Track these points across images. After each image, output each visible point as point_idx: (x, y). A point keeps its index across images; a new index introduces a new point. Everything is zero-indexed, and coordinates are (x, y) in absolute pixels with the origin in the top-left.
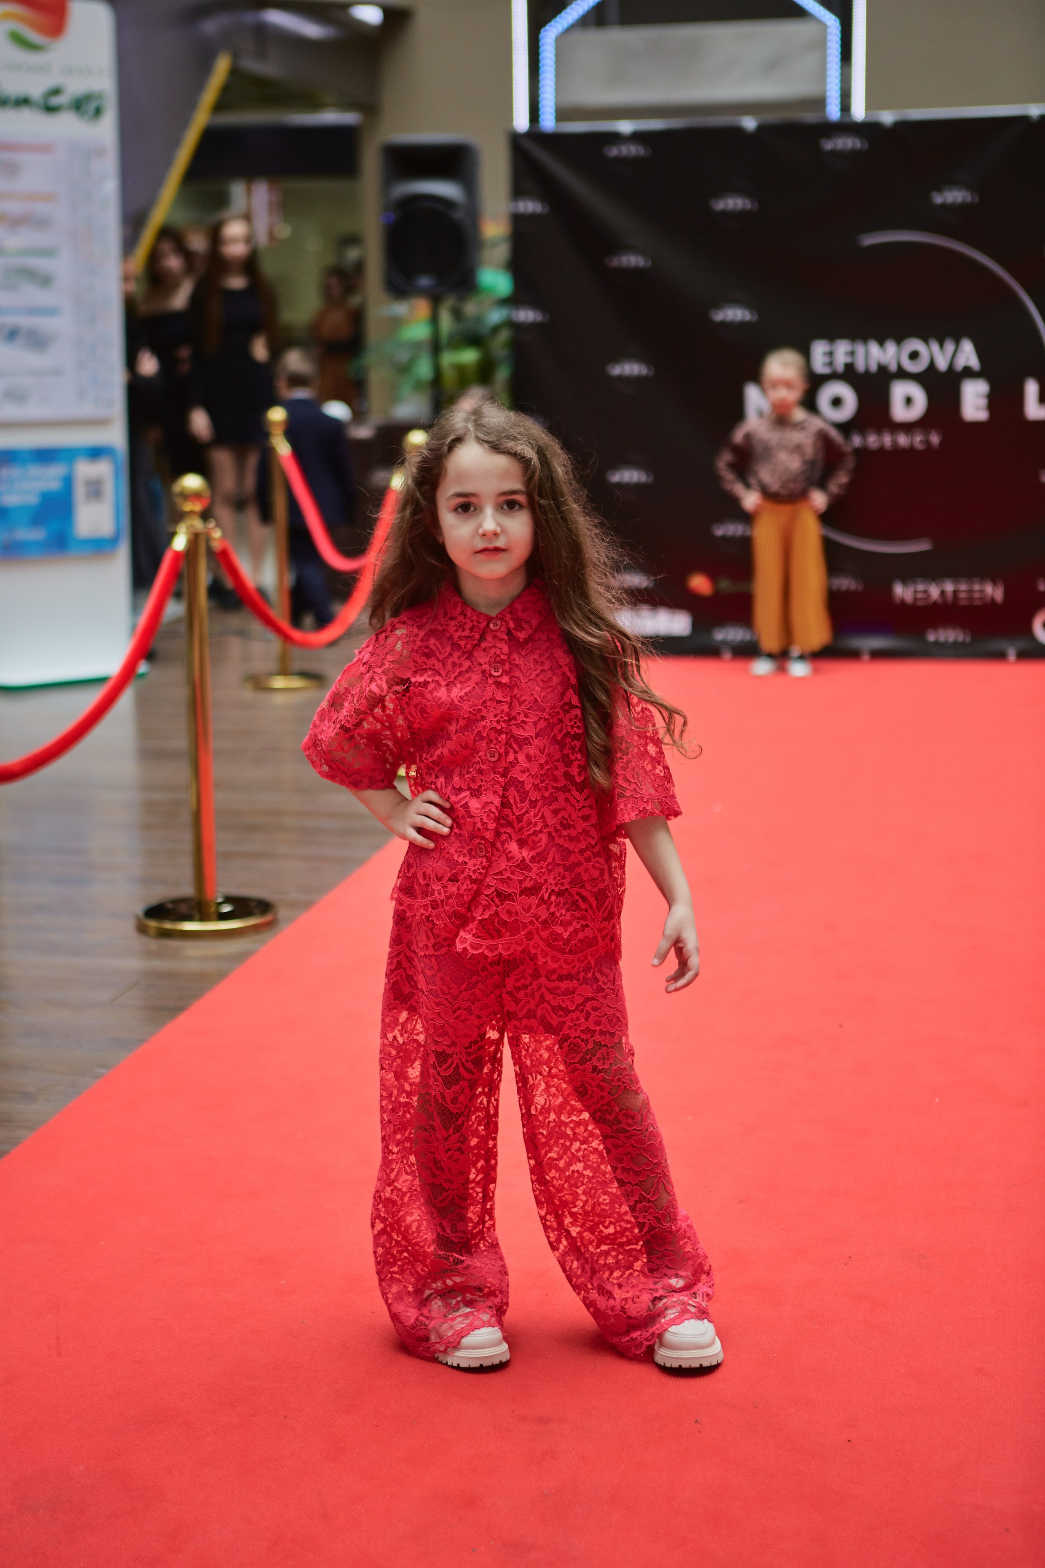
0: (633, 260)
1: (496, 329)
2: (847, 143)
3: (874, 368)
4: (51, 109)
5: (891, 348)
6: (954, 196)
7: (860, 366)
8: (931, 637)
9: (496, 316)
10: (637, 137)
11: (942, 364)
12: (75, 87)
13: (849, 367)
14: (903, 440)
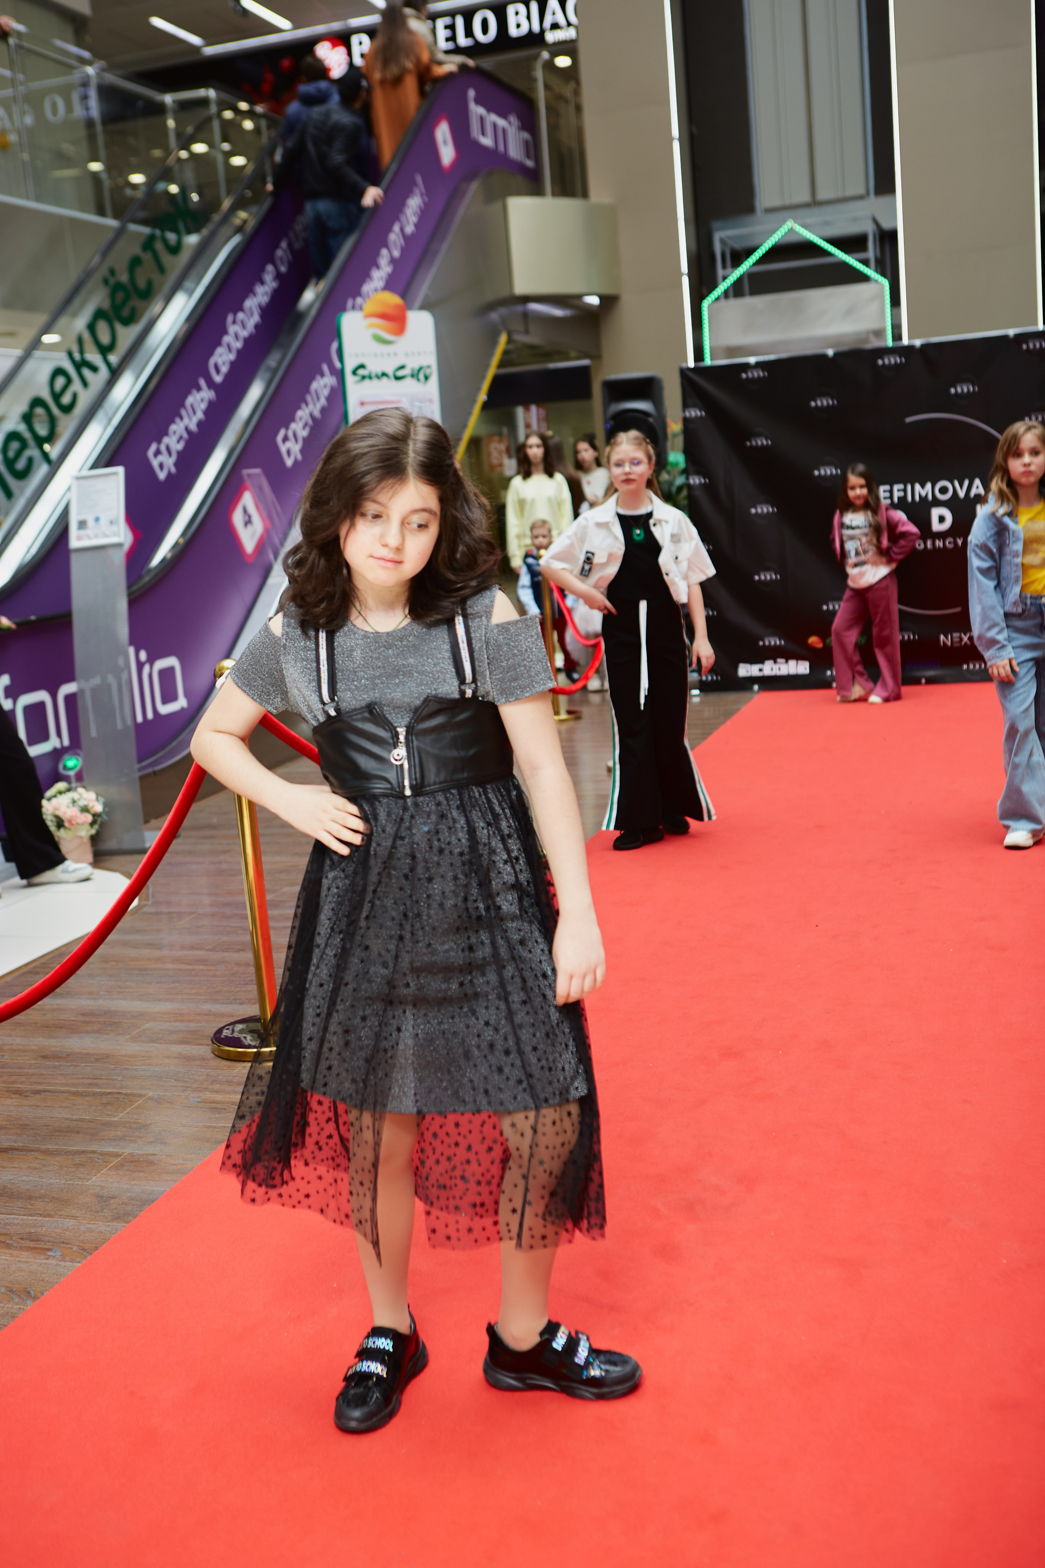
0: (761, 442)
1: (680, 489)
2: (893, 360)
3: (917, 498)
4: (397, 378)
5: (929, 486)
6: (964, 388)
7: (909, 498)
8: (965, 667)
9: (680, 481)
10: (759, 365)
11: (962, 494)
12: (412, 364)
13: (902, 500)
14: (939, 543)
